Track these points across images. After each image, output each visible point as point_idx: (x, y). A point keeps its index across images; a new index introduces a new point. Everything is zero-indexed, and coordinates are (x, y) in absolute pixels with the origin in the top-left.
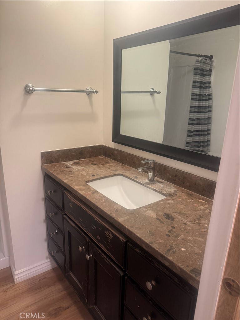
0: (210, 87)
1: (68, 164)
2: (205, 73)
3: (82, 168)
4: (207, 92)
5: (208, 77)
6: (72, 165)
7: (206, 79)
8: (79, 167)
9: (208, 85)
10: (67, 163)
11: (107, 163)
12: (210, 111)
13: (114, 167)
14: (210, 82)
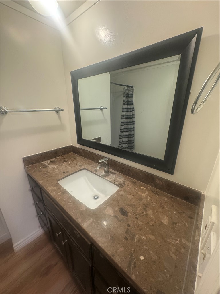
0: (133, 104)
1: (46, 164)
2: (130, 96)
3: (56, 166)
4: (131, 106)
5: (131, 98)
6: (49, 164)
7: (130, 99)
8: (54, 165)
9: (131, 103)
10: (45, 162)
11: (75, 159)
12: (134, 117)
13: (80, 162)
14: (133, 101)
